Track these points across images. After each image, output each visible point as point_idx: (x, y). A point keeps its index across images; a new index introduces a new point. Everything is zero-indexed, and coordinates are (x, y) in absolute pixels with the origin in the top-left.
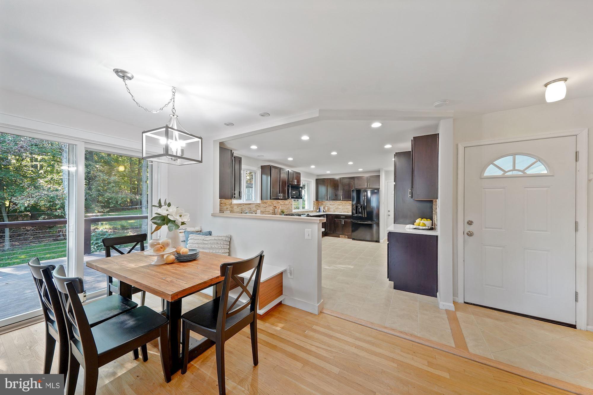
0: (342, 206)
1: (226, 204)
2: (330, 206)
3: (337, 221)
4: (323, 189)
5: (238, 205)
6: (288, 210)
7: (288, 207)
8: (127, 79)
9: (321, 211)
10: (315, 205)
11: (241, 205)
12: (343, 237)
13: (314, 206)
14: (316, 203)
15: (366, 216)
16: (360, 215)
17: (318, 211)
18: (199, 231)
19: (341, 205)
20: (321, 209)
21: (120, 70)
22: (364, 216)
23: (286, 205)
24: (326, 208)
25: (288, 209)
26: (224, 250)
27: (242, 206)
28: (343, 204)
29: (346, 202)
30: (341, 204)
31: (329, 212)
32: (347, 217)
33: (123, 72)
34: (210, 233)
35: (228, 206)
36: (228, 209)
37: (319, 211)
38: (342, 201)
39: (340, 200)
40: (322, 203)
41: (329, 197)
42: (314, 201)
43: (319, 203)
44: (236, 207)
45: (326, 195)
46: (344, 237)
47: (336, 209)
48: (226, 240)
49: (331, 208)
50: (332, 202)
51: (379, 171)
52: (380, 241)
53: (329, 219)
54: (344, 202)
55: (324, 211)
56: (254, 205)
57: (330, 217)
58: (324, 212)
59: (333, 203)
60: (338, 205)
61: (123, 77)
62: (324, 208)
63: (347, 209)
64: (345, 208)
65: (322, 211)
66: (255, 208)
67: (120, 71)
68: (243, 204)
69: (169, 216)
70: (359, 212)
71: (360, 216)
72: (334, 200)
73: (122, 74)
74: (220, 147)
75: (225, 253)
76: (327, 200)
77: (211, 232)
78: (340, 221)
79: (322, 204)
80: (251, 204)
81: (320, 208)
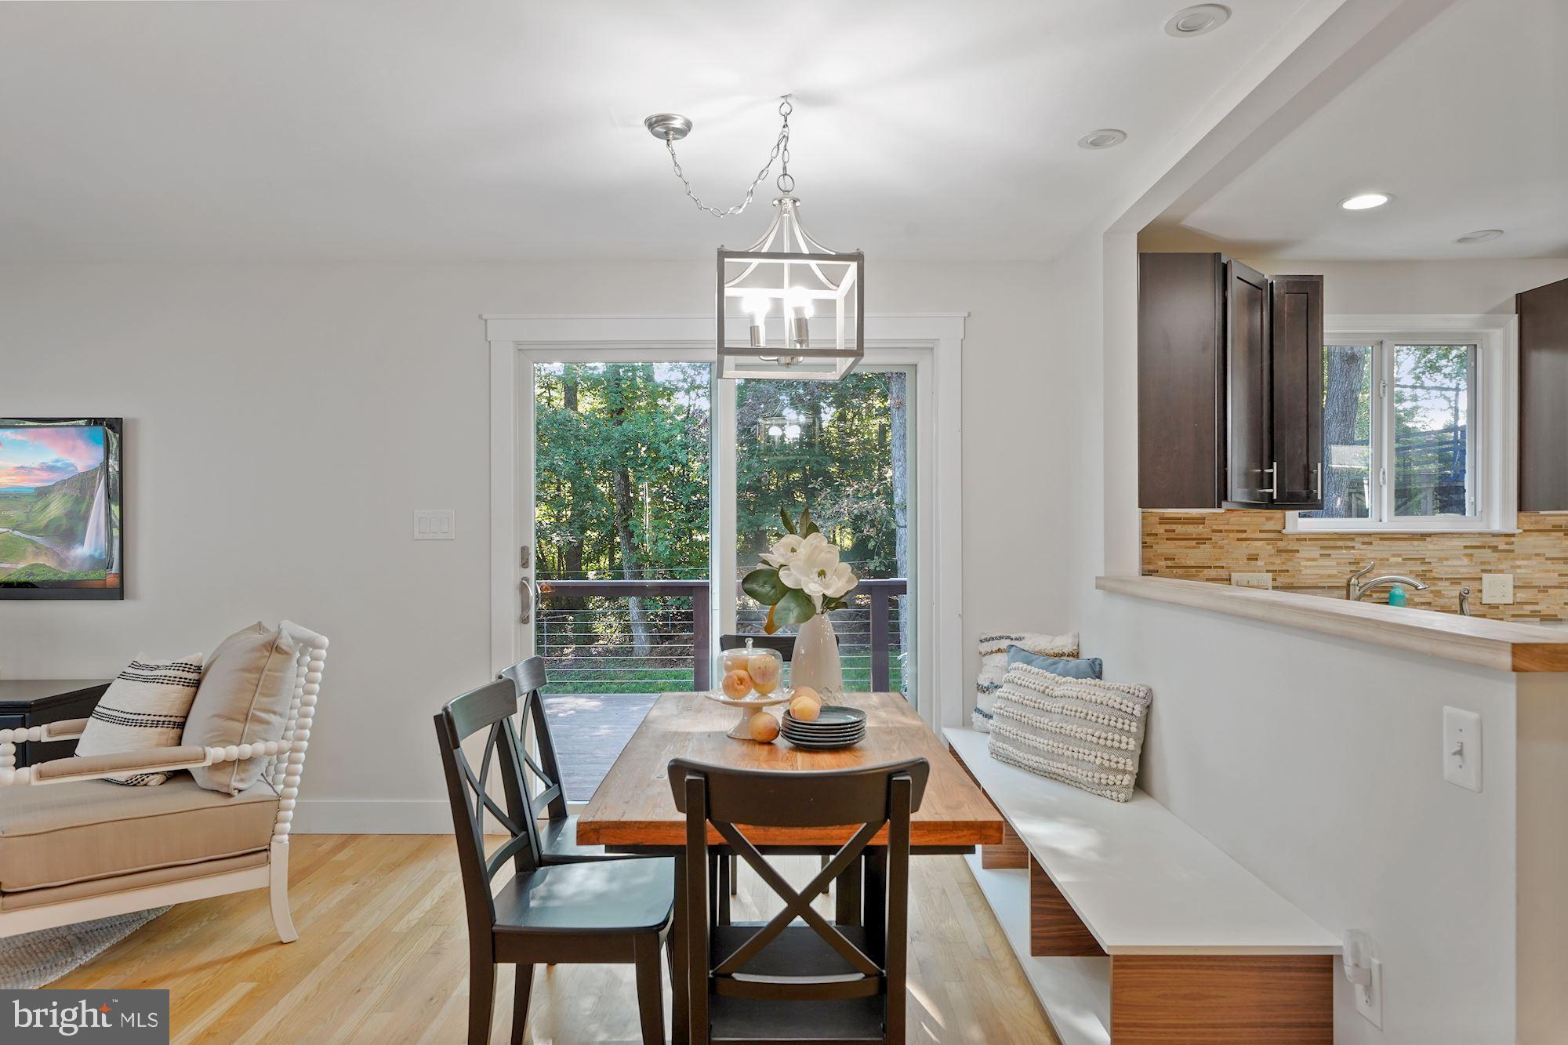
1: (1244, 536)
5: (1326, 543)
8: (676, 136)
11: (1350, 544)
18: (1063, 655)
21: (654, 119)
26: (1106, 757)
27: (1358, 546)
33: (662, 120)
34: (1096, 670)
35: (1260, 543)
36: (1260, 563)
44: (1316, 553)
48: (1124, 708)
56: (1458, 543)
61: (665, 135)
66: (1466, 561)
67: (656, 122)
68: (1370, 535)
69: (781, 573)
73: (660, 126)
74: (1142, 257)
75: (1110, 769)
77: (1101, 665)
80: (1430, 535)
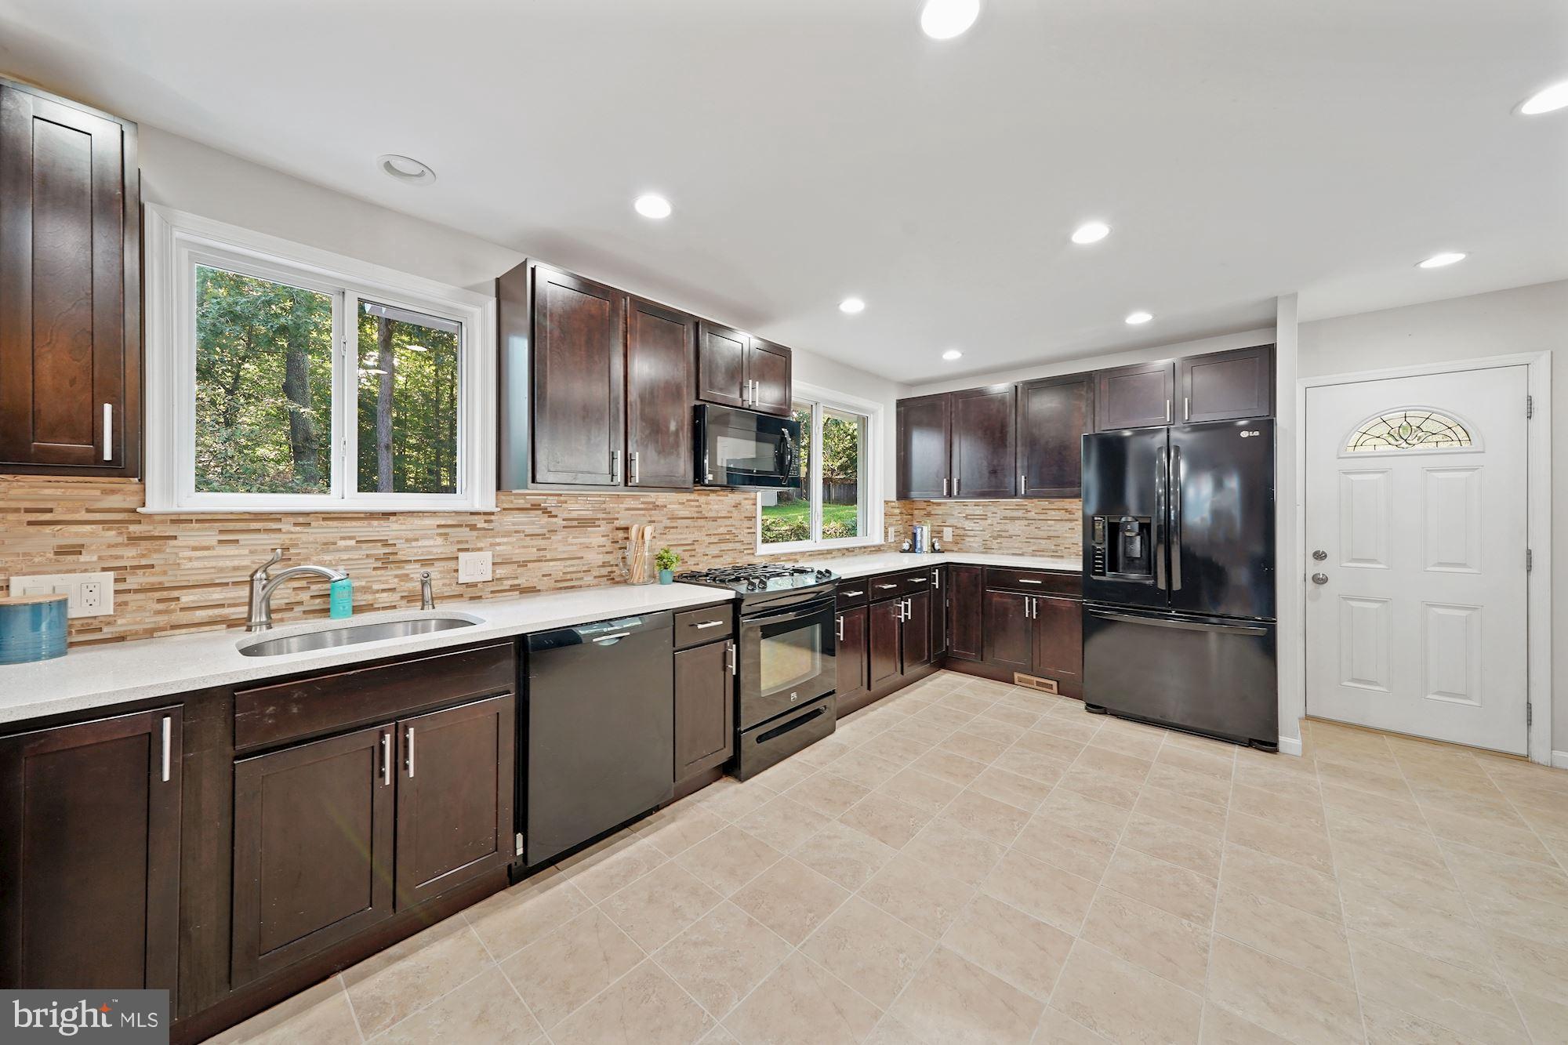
0: (1026, 522)
1: (47, 517)
2: (968, 525)
3: (995, 599)
4: (927, 446)
5: (229, 526)
6: (724, 546)
7: (722, 530)
9: (921, 549)
10: (892, 520)
11: (274, 526)
12: (1030, 682)
13: (891, 525)
14: (897, 511)
15: (1177, 585)
16: (1134, 576)
17: (906, 546)
19: (1018, 518)
20: (919, 538)
22: (1162, 585)
23: (715, 519)
24: (948, 534)
25: (728, 541)
27: (287, 528)
28: (1029, 515)
29: (1045, 503)
30: (1020, 514)
31: (960, 550)
32: (1052, 581)
35: (87, 528)
37: (913, 549)
38: (1026, 497)
39: (1016, 495)
40: (929, 509)
41: (959, 482)
42: (886, 502)
43: (916, 512)
44: (211, 539)
45: (944, 470)
46: (1038, 684)
47: (995, 538)
49: (971, 533)
50: (976, 507)
51: (1272, 325)
52: (1281, 746)
53: (958, 586)
54: (1036, 507)
55: (937, 546)
56: (431, 522)
57: (964, 576)
58: (934, 550)
59: (979, 511)
60: (1005, 518)
62: (937, 533)
63: (1049, 538)
64: (1041, 534)
65: (926, 547)
66: (439, 541)
70: (1131, 562)
71: (1135, 585)
72: (983, 495)
76: (950, 494)
78: (1015, 602)
79: (929, 515)
80: (394, 514)
81: (915, 535)
